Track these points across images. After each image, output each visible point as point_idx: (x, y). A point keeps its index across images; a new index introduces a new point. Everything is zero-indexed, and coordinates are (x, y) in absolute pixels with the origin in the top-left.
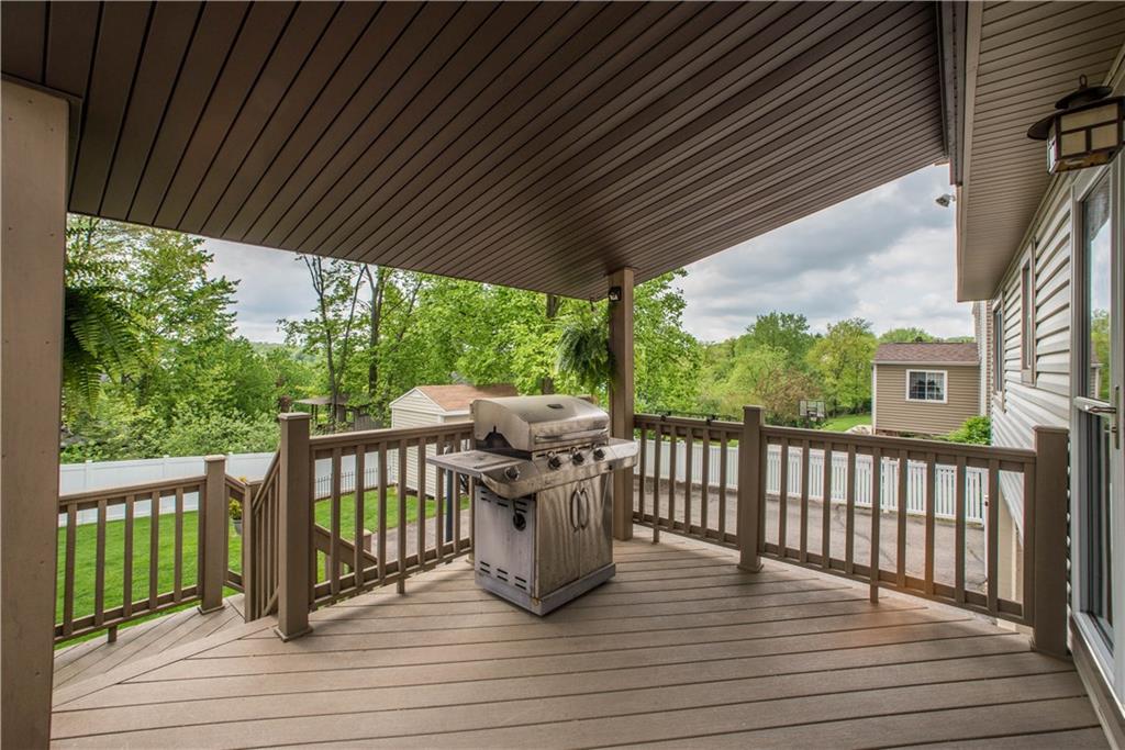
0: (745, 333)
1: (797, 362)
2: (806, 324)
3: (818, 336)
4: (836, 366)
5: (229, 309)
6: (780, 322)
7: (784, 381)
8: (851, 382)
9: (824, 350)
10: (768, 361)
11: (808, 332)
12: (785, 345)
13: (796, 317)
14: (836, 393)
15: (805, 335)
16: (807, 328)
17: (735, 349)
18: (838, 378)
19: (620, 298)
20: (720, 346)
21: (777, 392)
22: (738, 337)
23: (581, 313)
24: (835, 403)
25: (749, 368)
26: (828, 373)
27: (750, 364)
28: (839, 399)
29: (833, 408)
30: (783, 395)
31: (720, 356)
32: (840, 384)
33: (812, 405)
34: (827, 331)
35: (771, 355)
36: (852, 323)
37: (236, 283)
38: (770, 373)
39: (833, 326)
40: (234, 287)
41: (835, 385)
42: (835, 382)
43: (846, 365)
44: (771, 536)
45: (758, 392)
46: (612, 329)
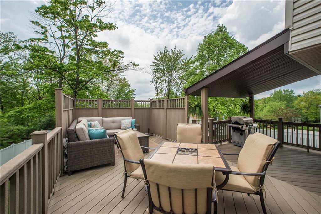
0: (269, 96)
1: (290, 105)
2: (294, 92)
3: (299, 96)
4: (307, 106)
5: (134, 96)
6: (283, 92)
7: (285, 111)
8: (314, 111)
9: (302, 101)
10: (279, 105)
11: (295, 95)
12: (285, 100)
13: (289, 90)
14: (307, 115)
15: (293, 96)
16: (294, 94)
17: (266, 101)
18: (308, 110)
19: (252, 99)
20: (260, 100)
21: (282, 115)
22: (267, 97)
23: (241, 101)
24: (307, 118)
25: (272, 108)
26: (304, 108)
27: (272, 106)
28: (308, 117)
29: (306, 120)
30: (284, 116)
31: (260, 103)
32: (309, 112)
33: (296, 119)
34: (303, 94)
35: (280, 103)
36: (315, 91)
37: (135, 90)
38: (279, 109)
39: (305, 92)
40: (135, 91)
41: (307, 113)
42: (307, 112)
43: (312, 106)
44: (285, 140)
45: (275, 115)
46: (250, 104)
